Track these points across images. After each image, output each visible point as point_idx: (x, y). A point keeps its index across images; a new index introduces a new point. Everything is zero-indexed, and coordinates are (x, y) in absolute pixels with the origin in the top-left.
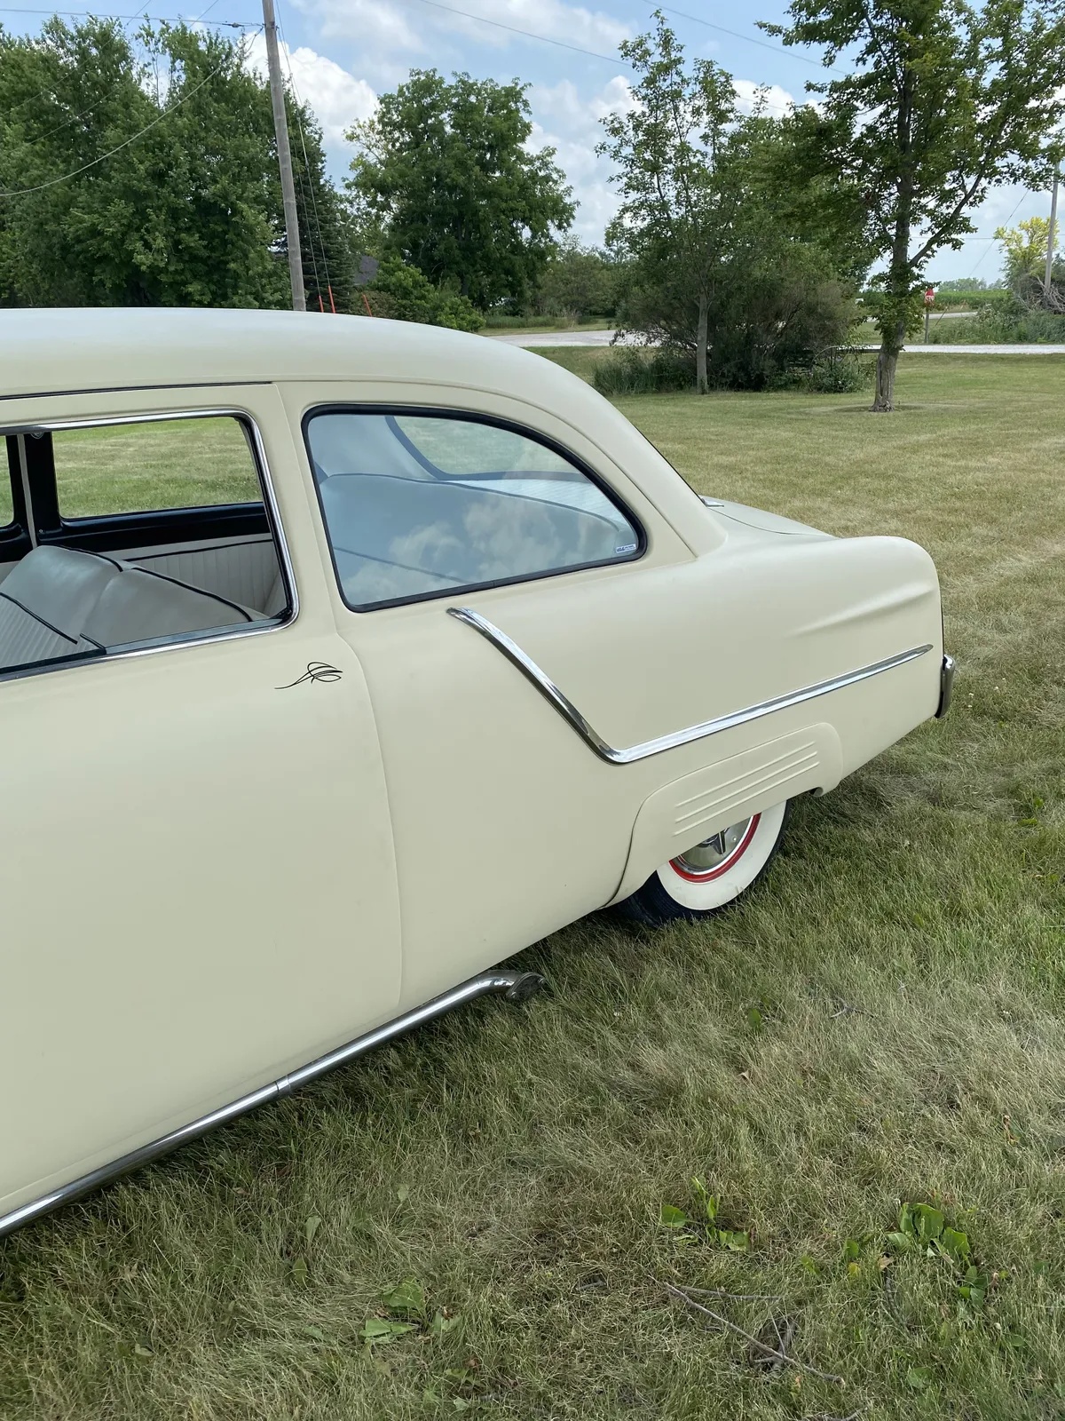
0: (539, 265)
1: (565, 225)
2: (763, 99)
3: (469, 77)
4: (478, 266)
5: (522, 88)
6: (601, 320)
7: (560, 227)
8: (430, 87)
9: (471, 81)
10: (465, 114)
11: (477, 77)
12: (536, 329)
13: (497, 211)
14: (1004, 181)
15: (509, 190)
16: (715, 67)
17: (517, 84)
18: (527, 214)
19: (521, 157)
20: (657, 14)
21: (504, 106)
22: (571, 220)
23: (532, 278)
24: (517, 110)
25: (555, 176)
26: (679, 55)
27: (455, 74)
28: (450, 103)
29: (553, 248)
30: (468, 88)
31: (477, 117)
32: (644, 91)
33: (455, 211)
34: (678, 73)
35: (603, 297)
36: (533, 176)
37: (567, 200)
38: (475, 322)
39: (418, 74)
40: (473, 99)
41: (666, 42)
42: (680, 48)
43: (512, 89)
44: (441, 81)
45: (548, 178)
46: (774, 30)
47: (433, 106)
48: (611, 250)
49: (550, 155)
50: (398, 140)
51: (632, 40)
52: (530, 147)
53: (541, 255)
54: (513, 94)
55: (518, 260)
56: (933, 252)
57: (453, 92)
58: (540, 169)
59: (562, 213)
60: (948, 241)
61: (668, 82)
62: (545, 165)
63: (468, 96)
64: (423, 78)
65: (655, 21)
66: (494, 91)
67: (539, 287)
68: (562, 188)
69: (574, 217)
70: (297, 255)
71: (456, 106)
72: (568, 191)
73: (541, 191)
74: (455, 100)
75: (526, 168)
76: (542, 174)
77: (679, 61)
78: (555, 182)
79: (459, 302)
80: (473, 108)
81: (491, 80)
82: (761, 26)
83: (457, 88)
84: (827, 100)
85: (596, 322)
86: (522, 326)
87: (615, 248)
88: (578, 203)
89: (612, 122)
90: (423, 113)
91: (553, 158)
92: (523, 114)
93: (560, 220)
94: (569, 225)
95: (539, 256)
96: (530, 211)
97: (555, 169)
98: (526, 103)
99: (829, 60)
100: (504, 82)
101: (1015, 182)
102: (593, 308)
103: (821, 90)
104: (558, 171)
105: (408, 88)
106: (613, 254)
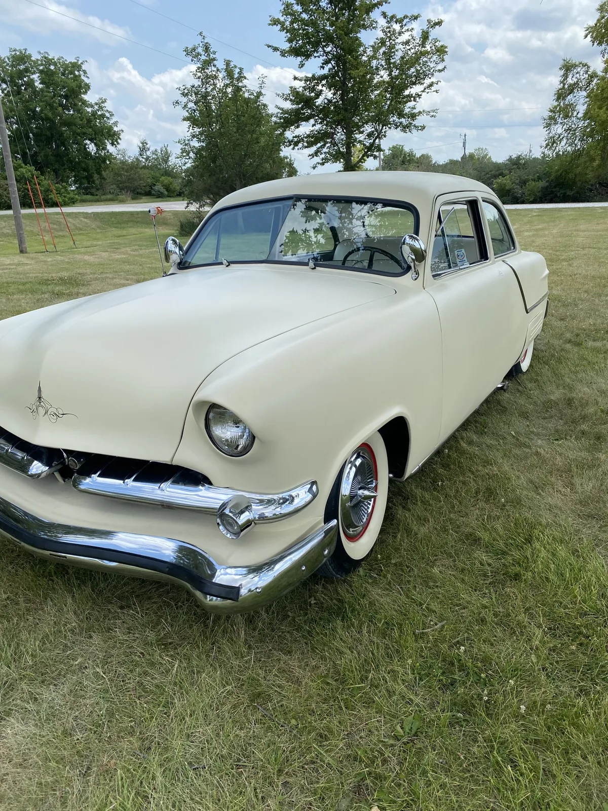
0: (103, 165)
1: (115, 143)
2: (263, 82)
3: (48, 54)
4: (66, 166)
5: (82, 63)
6: (144, 197)
7: (113, 144)
8: (24, 59)
9: (50, 57)
10: (48, 76)
11: (53, 55)
12: (107, 202)
13: (75, 134)
14: (392, 128)
15: (81, 122)
16: (232, 63)
17: (78, 60)
18: (93, 136)
19: (84, 103)
20: (201, 34)
21: (72, 73)
22: (119, 140)
23: (99, 173)
24: (80, 76)
25: (107, 115)
26: (214, 56)
27: (39, 53)
28: (37, 69)
29: (109, 156)
30: (48, 61)
31: (56, 78)
32: (199, 74)
33: (48, 133)
34: (215, 66)
35: (145, 184)
36: (94, 114)
37: (115, 129)
38: (73, 199)
39: (15, 51)
40: (52, 67)
41: (207, 49)
42: (214, 53)
43: (75, 63)
44: (30, 56)
45: (103, 116)
46: (276, 49)
47: (26, 70)
48: (143, 158)
49: (103, 102)
50: (5, 89)
51: (190, 47)
52: (90, 97)
53: (104, 160)
54: (76, 66)
55: (91, 163)
56: (365, 160)
57: (40, 62)
58: (98, 110)
59: (114, 137)
60: (372, 155)
61: (210, 70)
62: (101, 108)
63: (50, 66)
64: (18, 53)
65: (200, 38)
66: (64, 64)
67: (104, 179)
68: (112, 122)
69: (120, 139)
70: (9, 158)
71: (41, 72)
72: (116, 123)
73: (100, 123)
74: (41, 68)
75: (89, 110)
76: (99, 113)
77: (214, 59)
78: (108, 118)
79: (61, 187)
80: (53, 73)
81: (62, 57)
82: (269, 46)
83: (42, 61)
84: (304, 85)
85: (141, 199)
86: (97, 201)
87: (145, 157)
88: (122, 131)
89: (184, 89)
90: (21, 75)
91: (106, 104)
92: (82, 77)
93: (112, 141)
94: (118, 143)
95: (102, 161)
96: (95, 135)
97: (107, 111)
98: (85, 72)
99: (302, 65)
100: (70, 59)
101: (396, 128)
102: (139, 190)
103: (300, 80)
104: (109, 112)
105: (9, 59)
106: (144, 160)
